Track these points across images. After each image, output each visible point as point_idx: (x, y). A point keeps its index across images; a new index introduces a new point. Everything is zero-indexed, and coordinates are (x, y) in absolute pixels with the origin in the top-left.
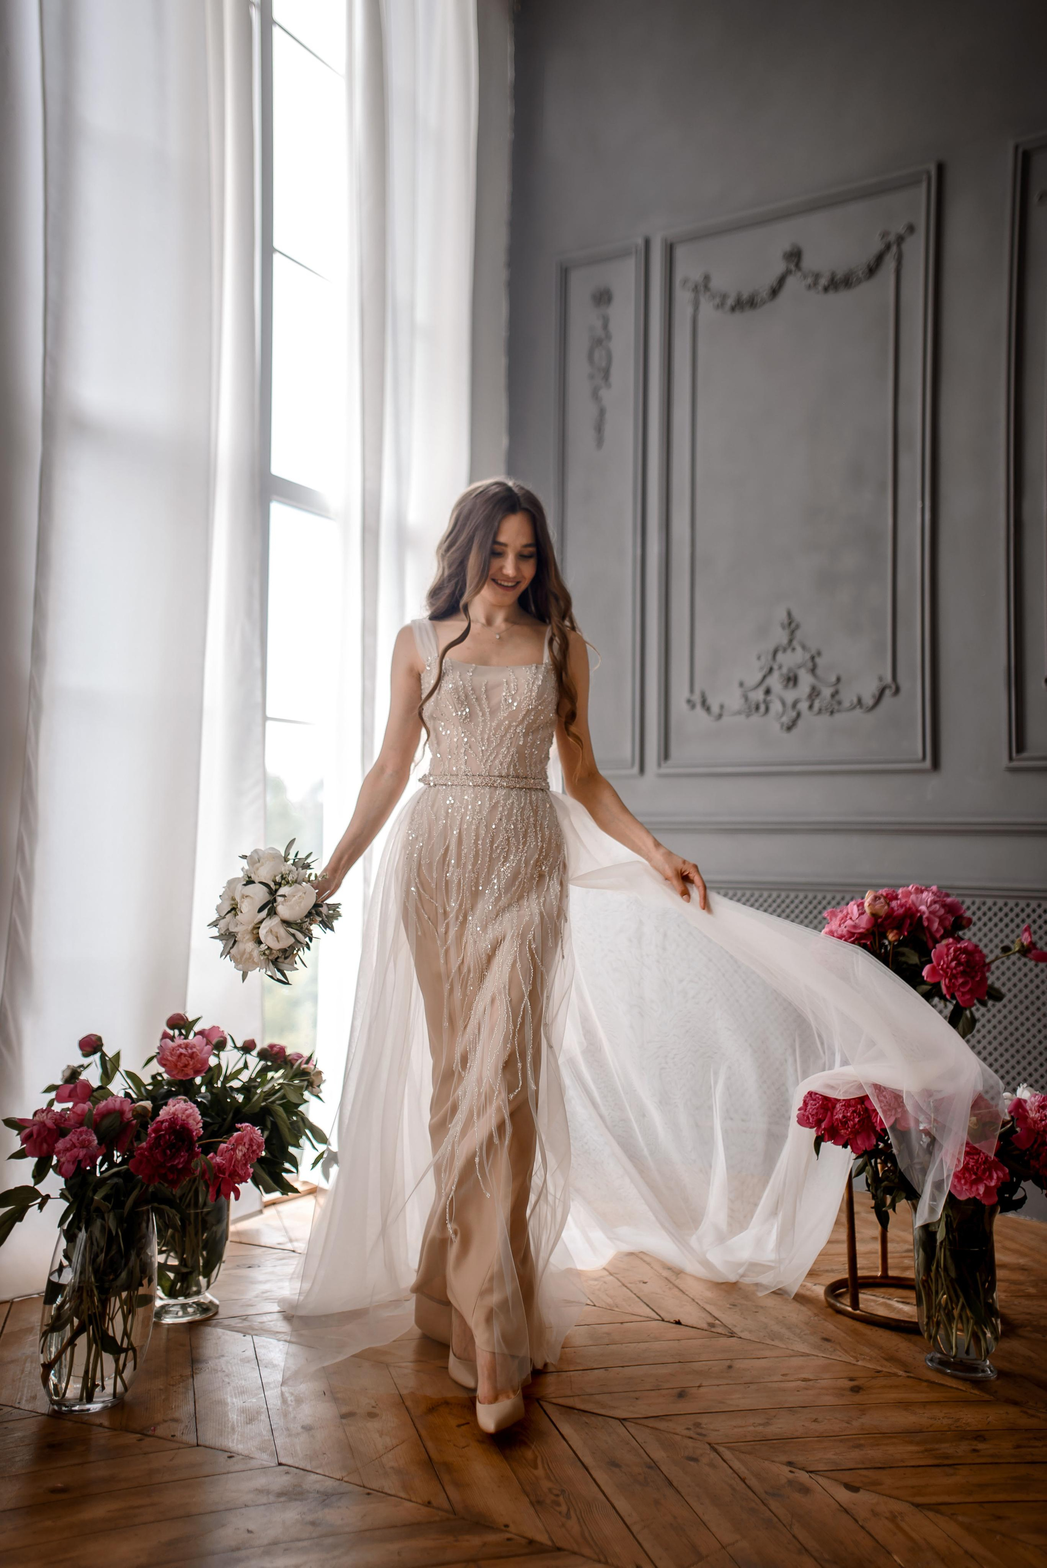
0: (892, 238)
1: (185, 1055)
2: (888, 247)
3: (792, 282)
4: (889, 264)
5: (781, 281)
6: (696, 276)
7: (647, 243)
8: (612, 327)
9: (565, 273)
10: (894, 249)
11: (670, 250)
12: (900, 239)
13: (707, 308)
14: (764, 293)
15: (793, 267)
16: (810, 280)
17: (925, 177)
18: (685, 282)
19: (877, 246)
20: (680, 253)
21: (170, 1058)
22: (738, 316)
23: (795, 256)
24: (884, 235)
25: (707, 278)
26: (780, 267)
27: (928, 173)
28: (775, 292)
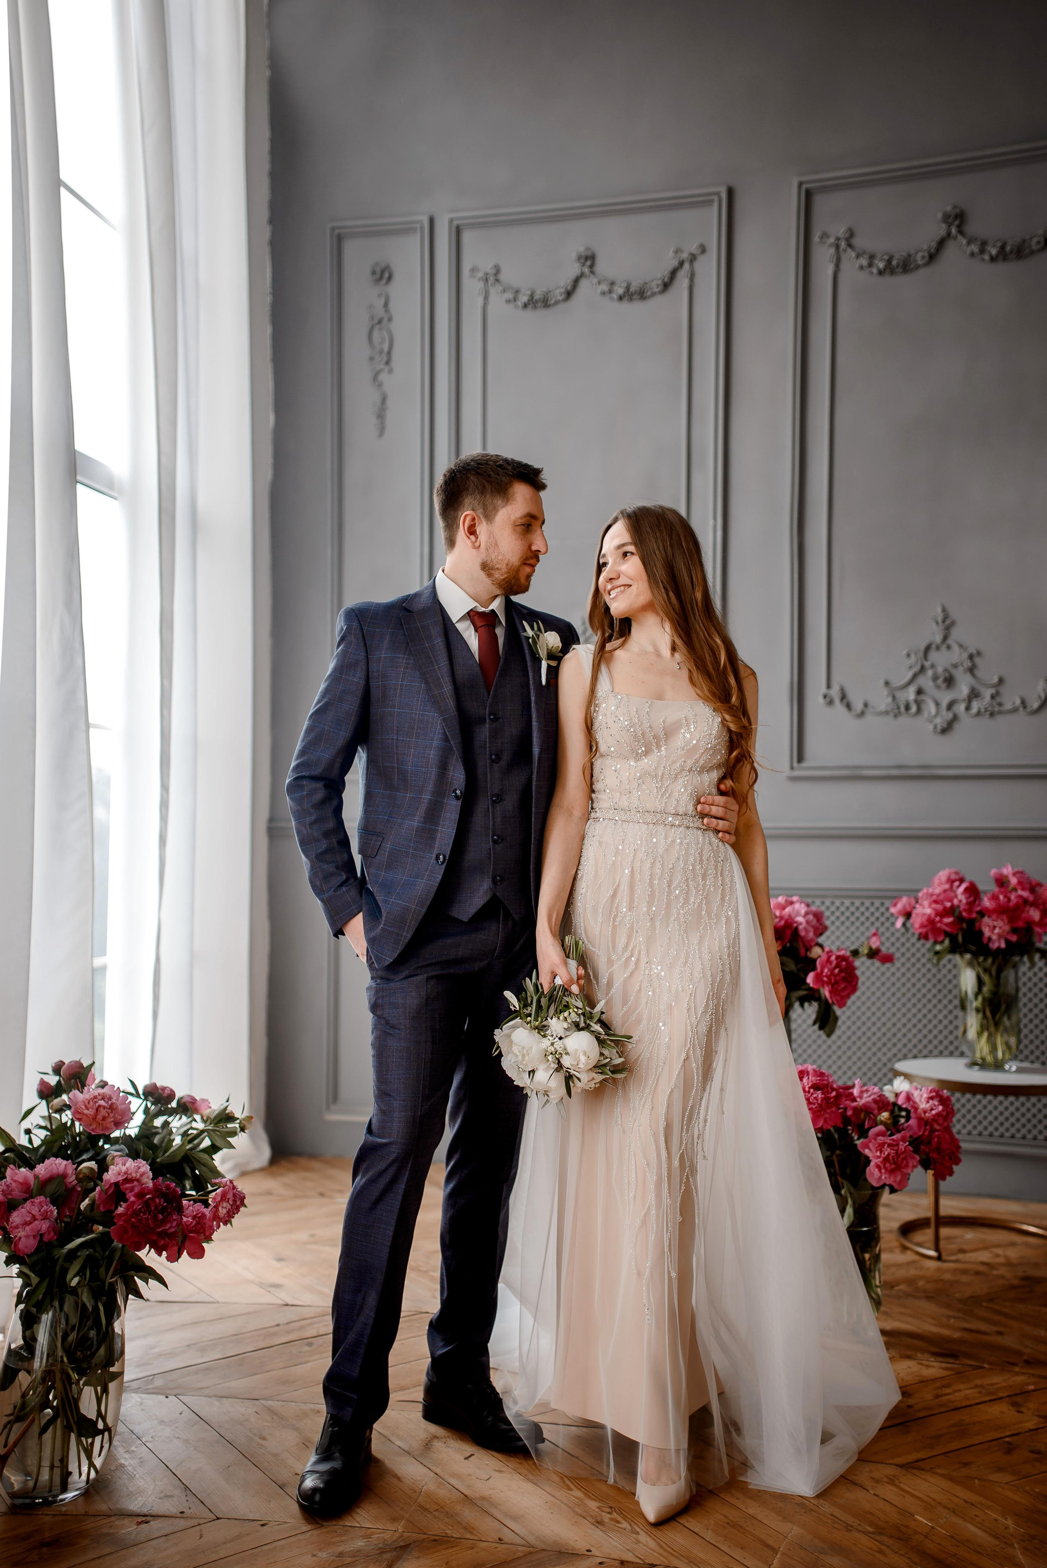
0: (684, 255)
1: (104, 1108)
2: (681, 264)
3: (586, 286)
4: (682, 281)
5: (575, 283)
6: (487, 266)
7: (432, 221)
8: (392, 306)
9: (339, 240)
10: (686, 266)
11: (458, 233)
12: (693, 258)
13: (498, 301)
14: (558, 294)
15: (586, 270)
16: (604, 288)
17: (716, 199)
18: (474, 270)
19: (669, 262)
20: (467, 237)
21: (86, 1112)
22: (529, 313)
23: (589, 259)
24: (677, 251)
25: (497, 270)
26: (574, 269)
27: (719, 195)
28: (569, 294)
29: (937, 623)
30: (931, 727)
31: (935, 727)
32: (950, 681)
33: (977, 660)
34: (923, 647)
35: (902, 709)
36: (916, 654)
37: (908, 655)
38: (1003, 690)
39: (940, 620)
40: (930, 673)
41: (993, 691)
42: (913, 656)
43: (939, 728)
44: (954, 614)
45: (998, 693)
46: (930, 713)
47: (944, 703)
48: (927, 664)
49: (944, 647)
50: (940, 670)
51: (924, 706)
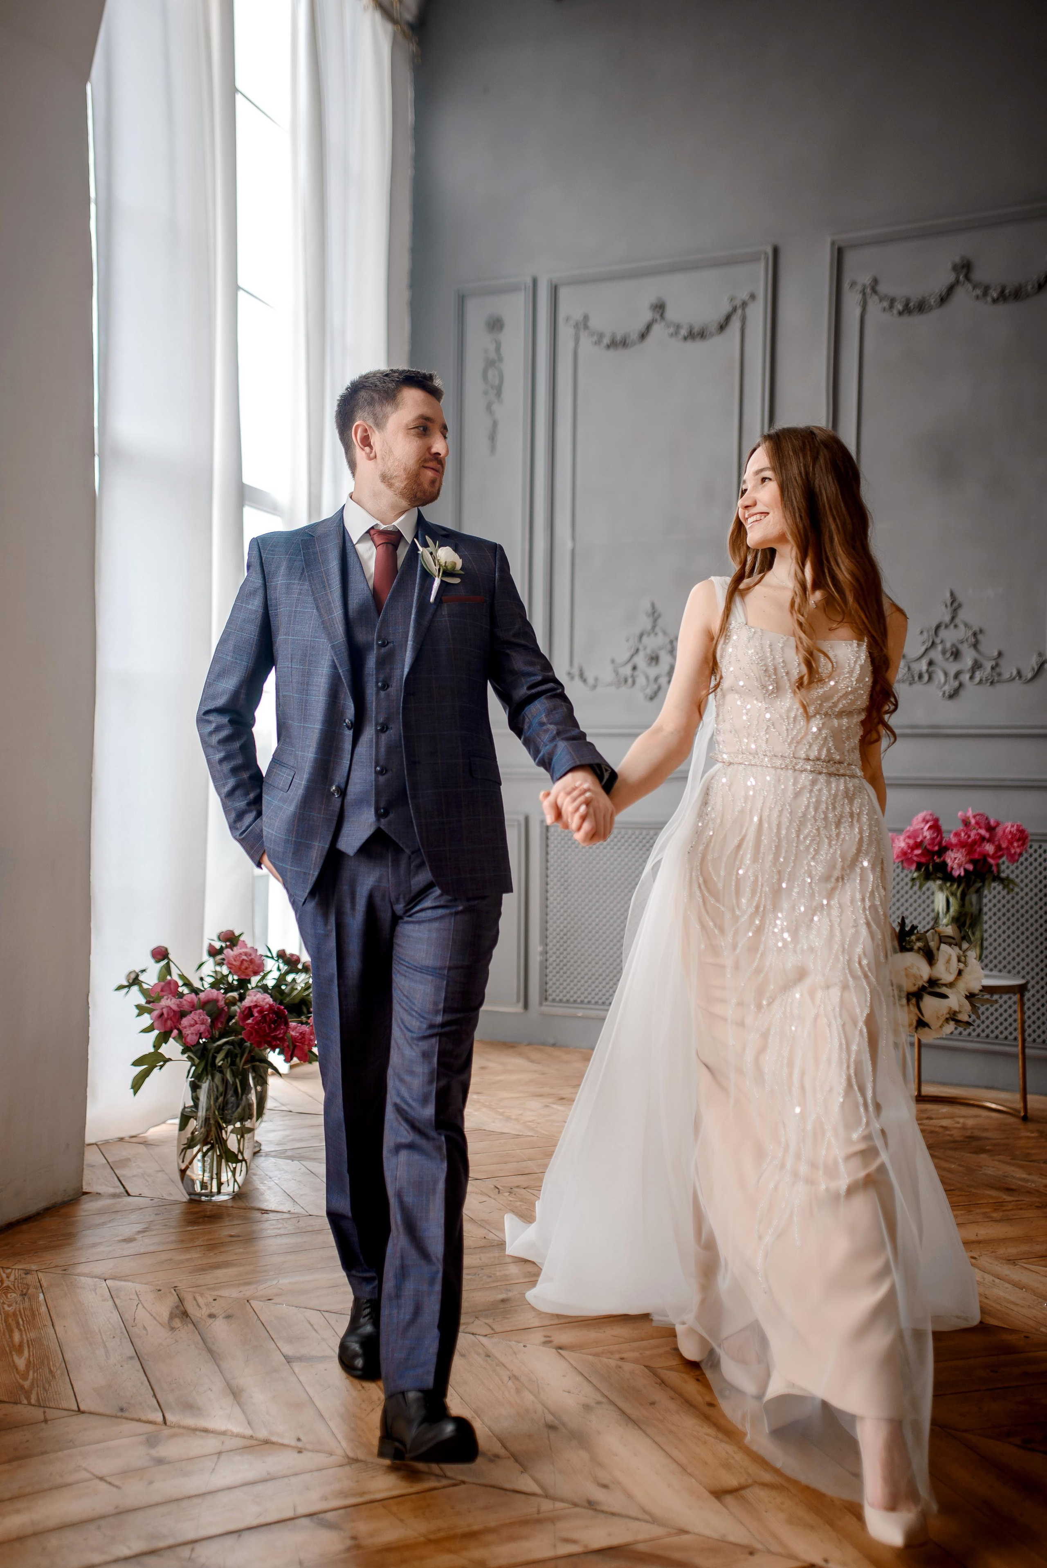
0: (738, 303)
2: (734, 310)
3: (657, 329)
4: (735, 325)
5: (649, 327)
6: (577, 315)
7: (535, 282)
8: (503, 350)
9: (461, 300)
10: (739, 312)
11: (555, 290)
12: (744, 305)
13: (586, 343)
14: (635, 336)
15: (658, 317)
16: (672, 330)
17: (763, 256)
18: (568, 318)
19: (726, 308)
20: (563, 293)
22: (611, 353)
23: (660, 308)
24: (731, 299)
25: (586, 317)
26: (647, 315)
27: (766, 253)
28: (643, 336)
29: (946, 606)
30: (941, 694)
31: (944, 693)
32: (956, 654)
33: (980, 637)
34: (934, 626)
35: (916, 678)
36: (928, 632)
37: (922, 632)
38: (1002, 662)
39: (949, 603)
40: (940, 648)
41: (993, 663)
42: (925, 634)
43: (947, 694)
44: (960, 598)
45: (997, 665)
46: (939, 681)
47: (952, 673)
48: (938, 641)
49: (952, 626)
50: (948, 645)
51: (934, 676)
